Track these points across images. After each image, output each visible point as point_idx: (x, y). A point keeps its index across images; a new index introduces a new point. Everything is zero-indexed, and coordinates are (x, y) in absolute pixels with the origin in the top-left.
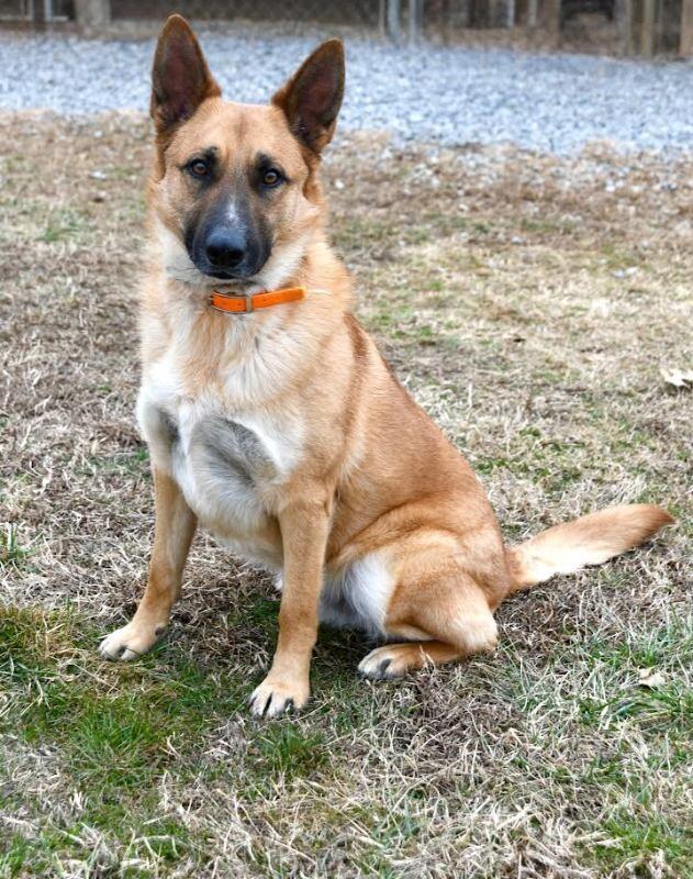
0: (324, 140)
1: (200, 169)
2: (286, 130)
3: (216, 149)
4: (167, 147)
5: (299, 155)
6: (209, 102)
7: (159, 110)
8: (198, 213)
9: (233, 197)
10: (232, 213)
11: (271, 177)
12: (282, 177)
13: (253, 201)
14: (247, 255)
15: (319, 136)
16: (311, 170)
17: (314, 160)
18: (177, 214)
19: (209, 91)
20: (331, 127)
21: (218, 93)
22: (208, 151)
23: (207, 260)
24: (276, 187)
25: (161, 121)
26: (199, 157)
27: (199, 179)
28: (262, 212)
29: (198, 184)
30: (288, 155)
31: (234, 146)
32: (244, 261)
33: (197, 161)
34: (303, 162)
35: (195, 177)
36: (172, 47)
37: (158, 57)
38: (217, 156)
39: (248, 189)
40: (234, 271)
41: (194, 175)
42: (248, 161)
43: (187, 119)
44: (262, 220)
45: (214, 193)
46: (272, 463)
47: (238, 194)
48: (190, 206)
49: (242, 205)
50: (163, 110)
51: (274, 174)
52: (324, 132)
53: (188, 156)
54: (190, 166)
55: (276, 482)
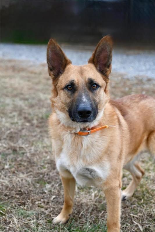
0: (109, 72)
1: (70, 88)
2: (96, 70)
3: (74, 80)
4: (57, 84)
5: (102, 78)
6: (68, 67)
7: (52, 73)
8: (72, 102)
9: (83, 94)
10: (84, 99)
11: (94, 86)
12: (98, 86)
13: (91, 95)
14: (92, 112)
15: (107, 72)
16: (107, 83)
17: (107, 79)
18: (64, 105)
19: (67, 63)
20: (110, 67)
21: (70, 63)
22: (71, 82)
23: (79, 116)
24: (97, 89)
25: (54, 76)
26: (69, 84)
27: (70, 91)
28: (94, 98)
29: (70, 93)
30: (98, 78)
31: (80, 78)
32: (92, 114)
33: (68, 85)
34: (103, 80)
35: (69, 91)
36: (52, 51)
37: (48, 55)
38: (74, 83)
39: (88, 91)
40: (89, 119)
41: (68, 90)
42: (85, 82)
43: (62, 74)
44: (94, 100)
45: (76, 94)
46: (100, 178)
47: (85, 93)
48: (68, 101)
49: (87, 96)
50: (53, 73)
51: (95, 85)
52: (108, 70)
53: (65, 85)
54: (66, 87)
55: (101, 182)
